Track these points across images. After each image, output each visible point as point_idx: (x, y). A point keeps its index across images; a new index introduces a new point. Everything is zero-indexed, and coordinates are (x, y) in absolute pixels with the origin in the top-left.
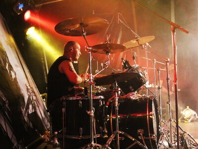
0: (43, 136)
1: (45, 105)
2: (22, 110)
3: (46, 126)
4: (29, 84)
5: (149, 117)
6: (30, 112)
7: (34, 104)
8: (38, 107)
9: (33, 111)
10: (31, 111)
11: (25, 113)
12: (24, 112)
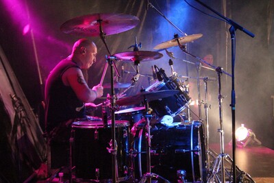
0: (37, 171)
1: (38, 122)
2: (8, 136)
3: (41, 156)
4: (15, 93)
5: (194, 154)
6: (18, 137)
7: (24, 123)
8: (29, 127)
9: (23, 134)
10: (19, 135)
11: (12, 139)
12: (10, 139)
